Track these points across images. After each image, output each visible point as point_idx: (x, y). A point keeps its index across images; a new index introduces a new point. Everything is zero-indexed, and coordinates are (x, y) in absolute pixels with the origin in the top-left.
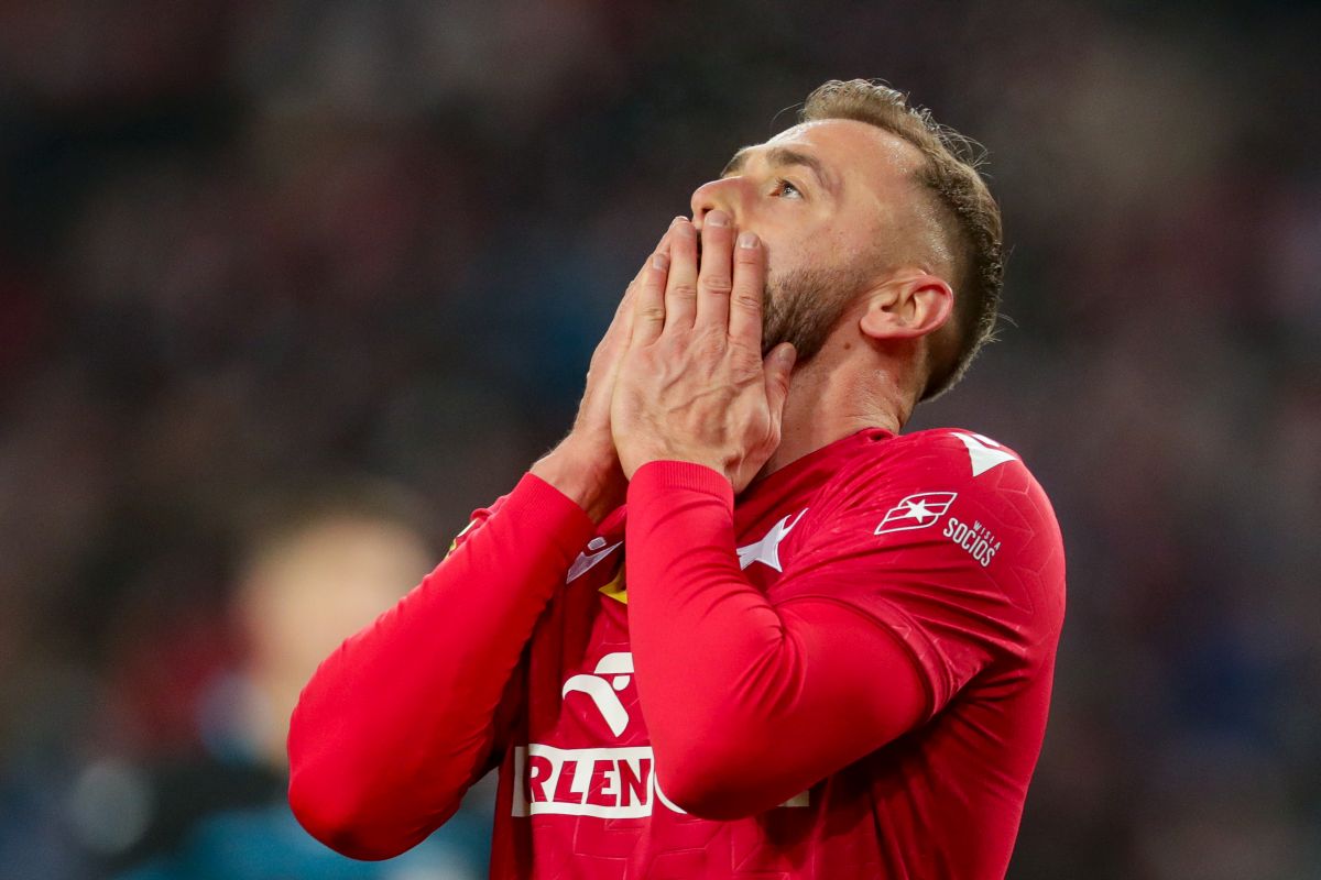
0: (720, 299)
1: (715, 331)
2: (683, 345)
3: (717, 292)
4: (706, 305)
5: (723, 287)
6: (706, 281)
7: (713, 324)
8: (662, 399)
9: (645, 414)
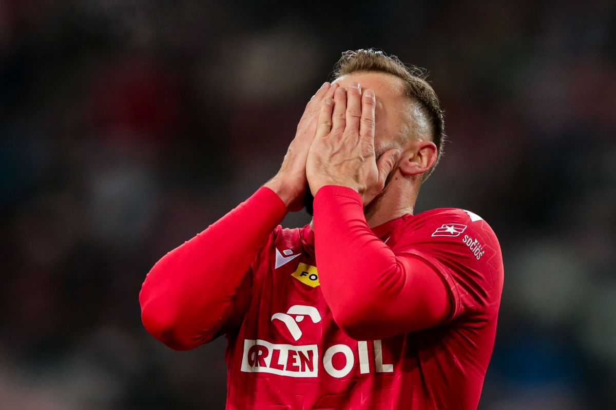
0: (356, 119)
1: (354, 132)
2: (339, 138)
3: (355, 116)
4: (350, 122)
5: (357, 114)
6: (350, 111)
7: (353, 130)
8: (330, 161)
9: (322, 167)
